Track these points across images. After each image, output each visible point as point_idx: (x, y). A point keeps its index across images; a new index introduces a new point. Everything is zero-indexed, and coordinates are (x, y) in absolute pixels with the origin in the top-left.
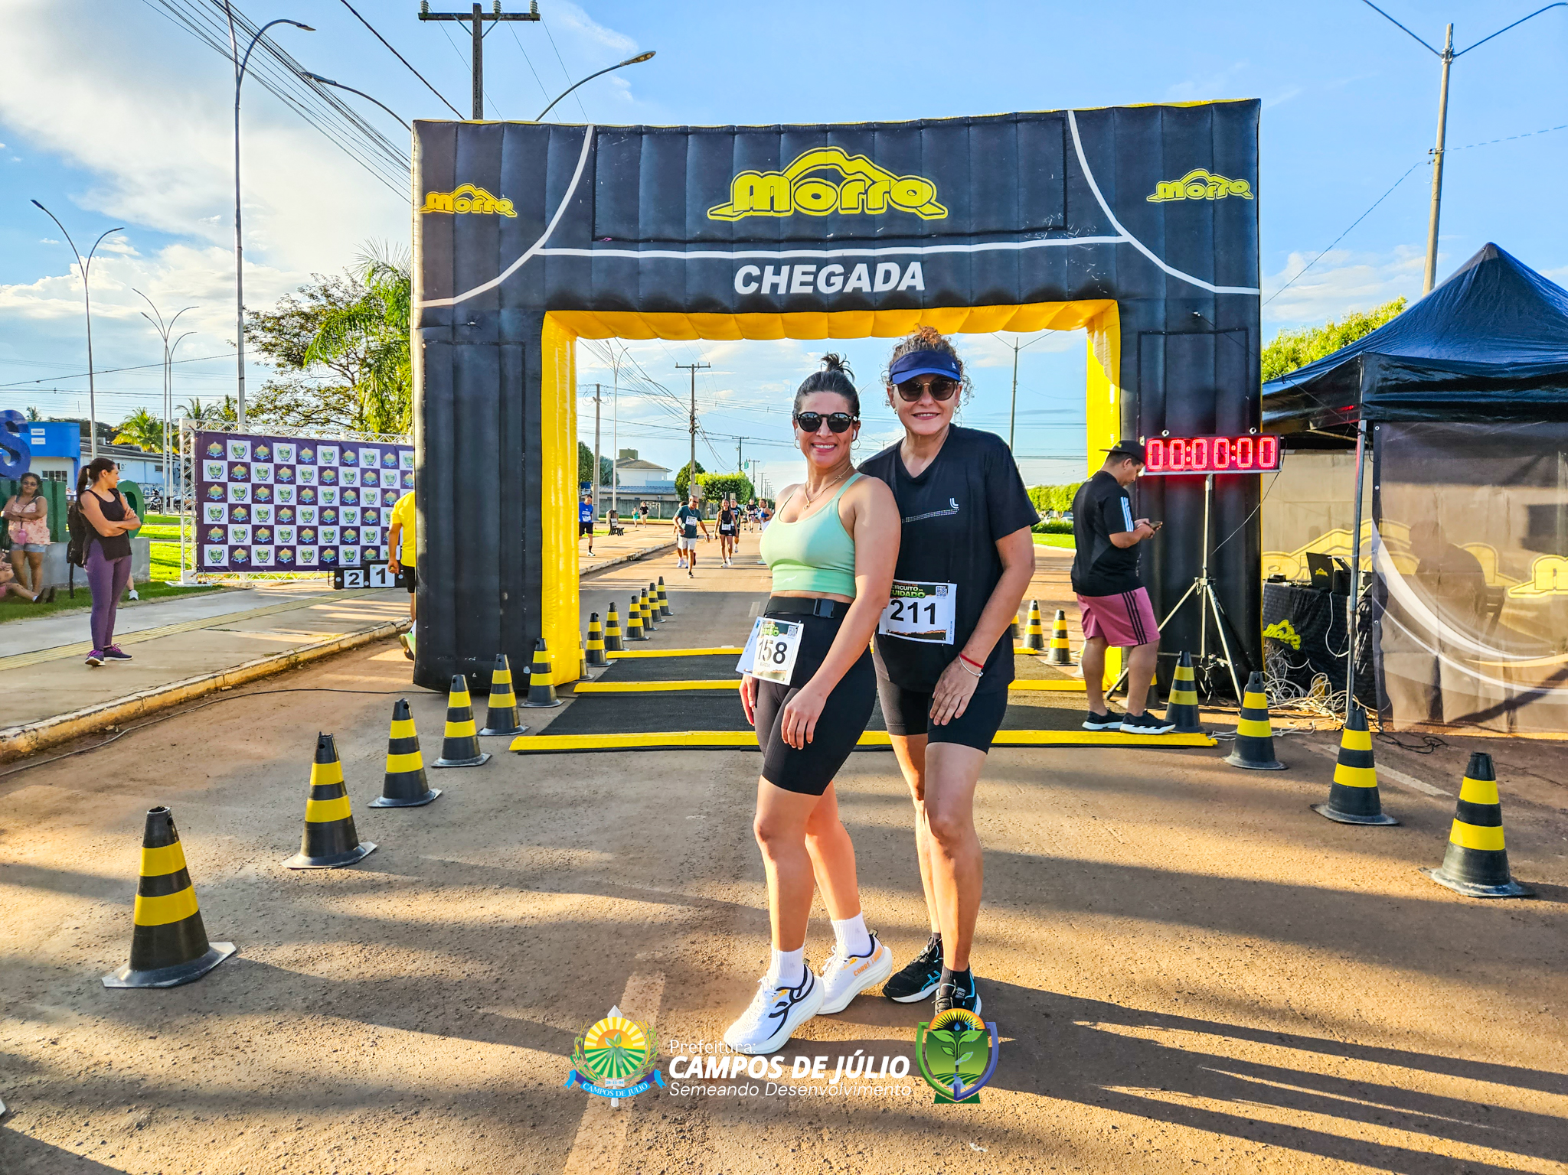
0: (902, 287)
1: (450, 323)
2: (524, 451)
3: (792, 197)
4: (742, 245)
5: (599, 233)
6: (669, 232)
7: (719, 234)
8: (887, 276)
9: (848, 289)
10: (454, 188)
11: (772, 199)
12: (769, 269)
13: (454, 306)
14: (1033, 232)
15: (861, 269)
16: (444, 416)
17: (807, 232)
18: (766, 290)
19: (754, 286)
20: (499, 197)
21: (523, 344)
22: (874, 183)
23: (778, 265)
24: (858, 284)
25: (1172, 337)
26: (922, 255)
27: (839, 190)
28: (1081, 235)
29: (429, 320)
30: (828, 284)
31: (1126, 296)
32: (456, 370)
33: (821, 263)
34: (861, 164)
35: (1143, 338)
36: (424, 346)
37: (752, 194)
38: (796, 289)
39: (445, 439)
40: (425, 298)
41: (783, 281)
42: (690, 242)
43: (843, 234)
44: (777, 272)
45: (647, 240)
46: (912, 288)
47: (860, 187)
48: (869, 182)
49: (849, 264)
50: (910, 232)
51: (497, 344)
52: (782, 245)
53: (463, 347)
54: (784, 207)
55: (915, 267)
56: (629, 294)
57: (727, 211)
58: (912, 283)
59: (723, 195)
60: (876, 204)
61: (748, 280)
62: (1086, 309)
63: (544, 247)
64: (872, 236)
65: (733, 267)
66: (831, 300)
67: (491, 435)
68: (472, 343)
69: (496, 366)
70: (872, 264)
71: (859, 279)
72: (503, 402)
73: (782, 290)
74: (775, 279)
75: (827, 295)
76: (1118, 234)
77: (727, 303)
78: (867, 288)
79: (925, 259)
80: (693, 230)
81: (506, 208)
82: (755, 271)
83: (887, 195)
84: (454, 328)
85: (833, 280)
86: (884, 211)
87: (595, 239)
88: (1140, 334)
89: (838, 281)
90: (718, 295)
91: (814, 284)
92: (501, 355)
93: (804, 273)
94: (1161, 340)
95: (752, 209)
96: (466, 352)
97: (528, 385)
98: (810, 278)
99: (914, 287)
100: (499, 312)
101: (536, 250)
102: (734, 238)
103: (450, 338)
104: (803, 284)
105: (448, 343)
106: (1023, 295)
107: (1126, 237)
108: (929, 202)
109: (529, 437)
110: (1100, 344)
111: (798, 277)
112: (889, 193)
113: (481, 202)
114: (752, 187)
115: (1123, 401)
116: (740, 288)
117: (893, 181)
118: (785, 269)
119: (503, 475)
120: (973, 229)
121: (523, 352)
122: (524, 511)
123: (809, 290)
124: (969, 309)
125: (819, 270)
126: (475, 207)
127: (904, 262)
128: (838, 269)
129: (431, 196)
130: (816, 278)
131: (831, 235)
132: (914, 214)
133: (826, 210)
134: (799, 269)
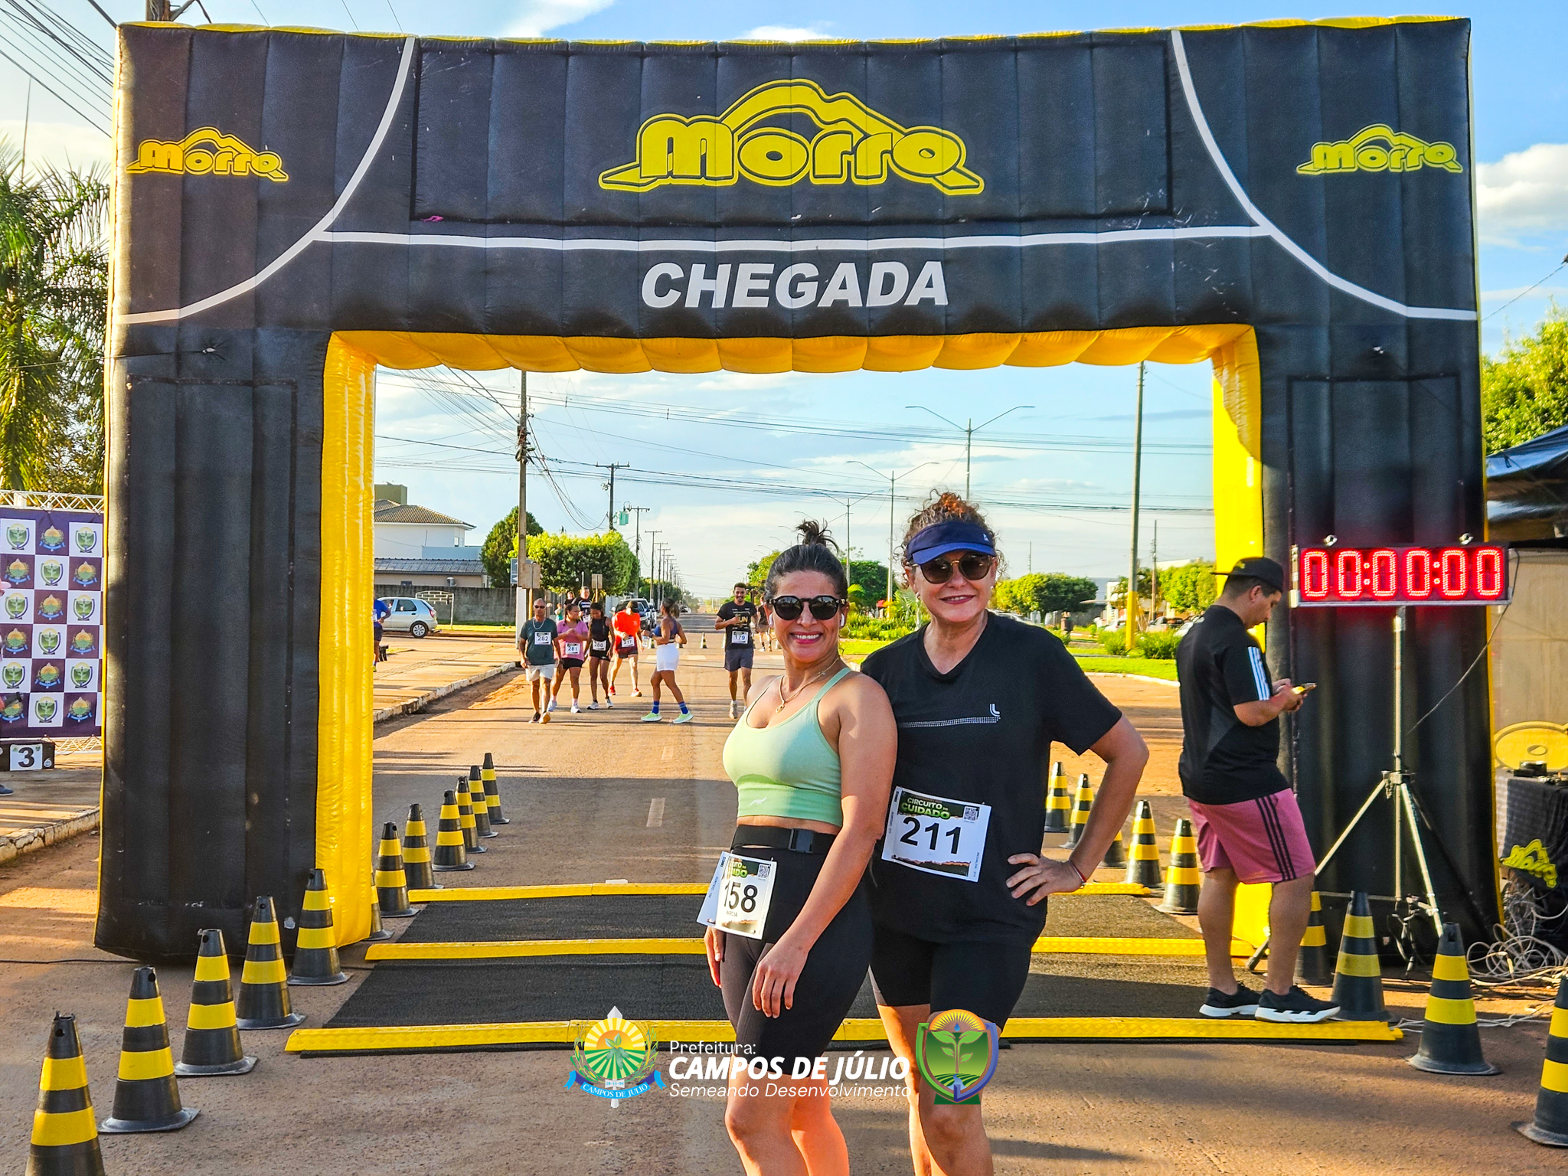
0: (913, 301)
1: (172, 349)
2: (291, 557)
3: (737, 155)
4: (657, 231)
5: (422, 207)
6: (536, 205)
7: (616, 212)
8: (889, 282)
9: (826, 302)
10: (186, 134)
11: (703, 158)
12: (698, 270)
13: (182, 322)
14: (1119, 217)
15: (847, 271)
16: (159, 500)
17: (760, 210)
18: (692, 302)
19: (673, 296)
20: (259, 149)
21: (293, 385)
22: (866, 136)
23: (713, 263)
24: (841, 295)
25: (1341, 386)
26: (945, 251)
27: (810, 148)
28: (1195, 224)
29: (136, 344)
30: (794, 293)
31: (1270, 320)
32: (181, 427)
33: (782, 261)
34: (846, 108)
35: (1298, 387)
36: (129, 386)
37: (670, 150)
38: (741, 301)
39: (159, 534)
40: (131, 310)
41: (719, 288)
42: (570, 224)
43: (817, 214)
44: (711, 274)
45: (501, 221)
46: (927, 302)
47: (845, 143)
48: (858, 135)
49: (827, 263)
50: (925, 214)
51: (253, 384)
52: (720, 232)
53: (195, 389)
54: (722, 171)
55: (933, 270)
56: (470, 305)
57: (631, 176)
58: (928, 294)
59: (627, 154)
60: (870, 169)
61: (664, 285)
62: (1209, 336)
63: (331, 229)
64: (865, 218)
65: (641, 263)
66: (798, 318)
67: (237, 531)
68: (209, 382)
69: (247, 419)
70: (864, 263)
71: (843, 286)
72: (257, 479)
73: (719, 302)
74: (709, 285)
75: (793, 311)
76: (1252, 224)
77: (630, 321)
78: (855, 302)
79: (949, 256)
80: (577, 204)
81: (270, 166)
82: (675, 271)
83: (887, 156)
84: (179, 356)
85: (801, 287)
86: (882, 180)
87: (414, 217)
88: (1292, 379)
89: (809, 290)
90: (617, 309)
91: (770, 293)
92: (256, 401)
93: (754, 277)
94: (1325, 389)
95: (670, 174)
96: (197, 395)
97: (301, 451)
98: (764, 285)
99: (932, 300)
100: (254, 335)
101: (319, 233)
102: (641, 219)
103: (172, 373)
104: (752, 293)
105: (168, 381)
106: (1107, 313)
107: (1264, 228)
108: (954, 168)
109: (301, 537)
110: (1229, 391)
111: (744, 283)
112: (891, 152)
113: (229, 156)
114: (671, 141)
115: (1266, 485)
116: (650, 297)
117: (897, 136)
118: (724, 270)
119: (255, 596)
120: (1023, 212)
121: (294, 397)
122: (290, 658)
123: (763, 302)
124: (1020, 335)
125: (778, 272)
126: (220, 165)
127: (915, 262)
128: (810, 270)
129: (147, 148)
130: (773, 285)
131: (799, 217)
132: (930, 186)
133: (791, 177)
134: (746, 270)
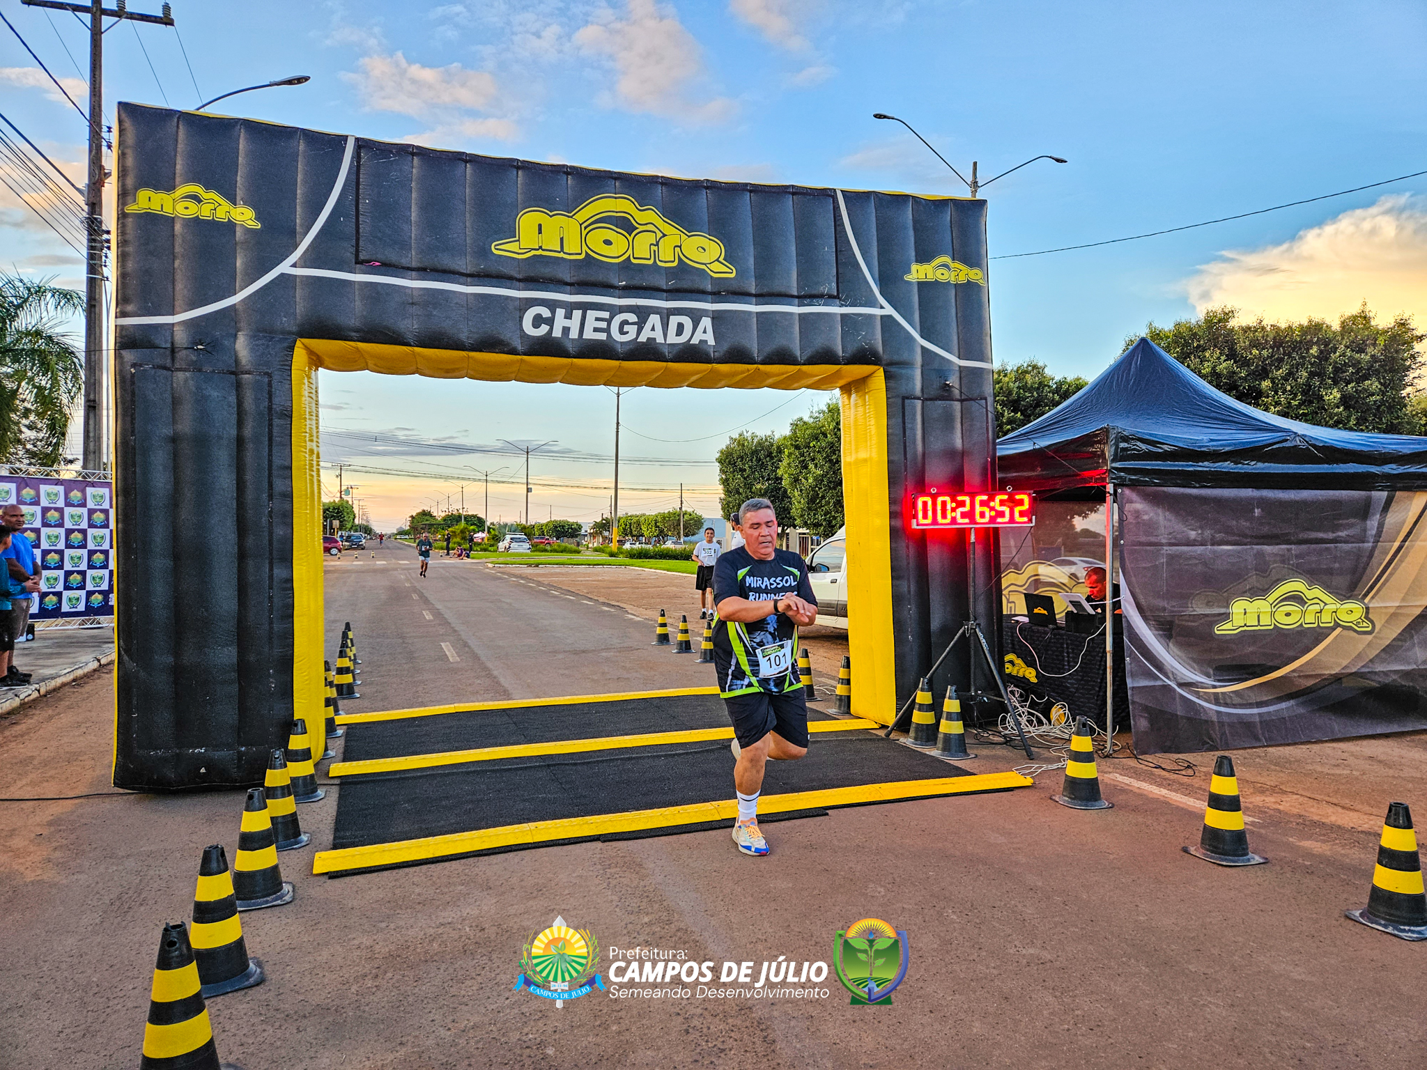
0: (694, 341)
3: (583, 240)
4: (531, 285)
5: (364, 255)
7: (507, 272)
8: (680, 328)
9: (643, 338)
11: (562, 242)
12: (560, 313)
14: (811, 298)
15: (655, 319)
17: (600, 278)
18: (557, 333)
19: (544, 329)
20: (235, 203)
22: (664, 235)
23: (570, 308)
24: (651, 334)
25: (928, 403)
26: (713, 311)
27: (631, 239)
28: (852, 305)
30: (622, 332)
31: (890, 364)
33: (615, 310)
34: (652, 216)
35: (906, 402)
37: (540, 233)
38: (589, 334)
41: (574, 324)
42: (472, 276)
43: (636, 282)
44: (568, 316)
46: (703, 342)
47: (651, 238)
48: (660, 235)
49: (643, 314)
50: (701, 288)
52: (574, 289)
54: (574, 250)
55: (707, 322)
57: (513, 247)
58: (704, 337)
59: (511, 232)
60: (667, 256)
61: (538, 321)
63: (294, 266)
64: (663, 288)
65: (523, 306)
66: (625, 348)
70: (665, 315)
71: (653, 329)
73: (574, 334)
74: (567, 323)
75: (622, 343)
76: (881, 307)
77: (518, 345)
78: (660, 339)
79: (716, 314)
80: (476, 262)
81: (244, 216)
82: (546, 313)
83: (678, 249)
85: (626, 328)
86: (675, 264)
87: (358, 262)
88: (903, 398)
89: (633, 330)
90: (509, 336)
91: (607, 330)
93: (597, 319)
94: (919, 405)
95: (540, 248)
98: (604, 325)
99: (706, 341)
101: (286, 268)
102: (522, 277)
104: (596, 330)
106: (805, 355)
107: (888, 310)
108: (717, 260)
111: (591, 322)
112: (680, 247)
113: (212, 207)
114: (541, 226)
116: (529, 329)
117: (684, 237)
120: (759, 290)
124: (756, 366)
125: (612, 317)
126: (204, 212)
127: (696, 316)
128: (632, 318)
129: (144, 194)
130: (609, 325)
131: (624, 283)
132: (704, 270)
133: (618, 257)
134: (591, 314)
